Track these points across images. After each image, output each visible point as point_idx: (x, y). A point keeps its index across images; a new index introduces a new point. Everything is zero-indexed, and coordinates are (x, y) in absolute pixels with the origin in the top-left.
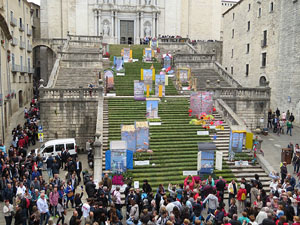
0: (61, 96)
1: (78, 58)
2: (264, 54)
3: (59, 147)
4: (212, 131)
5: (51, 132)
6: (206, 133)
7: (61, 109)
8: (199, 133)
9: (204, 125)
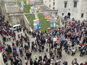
0: (14, 14)
1: (11, 4)
2: (54, 2)
3: (18, 27)
4: (50, 20)
5: (13, 23)
6: (48, 20)
7: (15, 18)
8: (47, 20)
9: (48, 18)
